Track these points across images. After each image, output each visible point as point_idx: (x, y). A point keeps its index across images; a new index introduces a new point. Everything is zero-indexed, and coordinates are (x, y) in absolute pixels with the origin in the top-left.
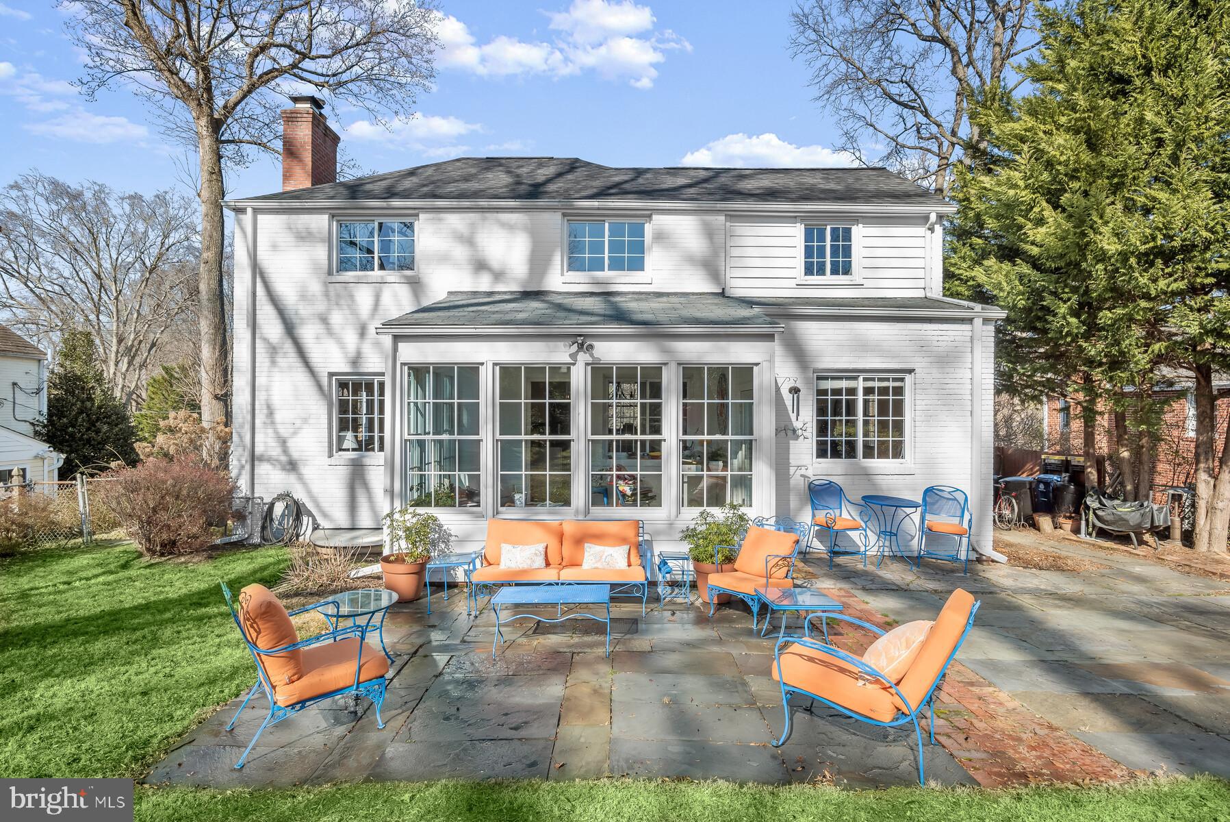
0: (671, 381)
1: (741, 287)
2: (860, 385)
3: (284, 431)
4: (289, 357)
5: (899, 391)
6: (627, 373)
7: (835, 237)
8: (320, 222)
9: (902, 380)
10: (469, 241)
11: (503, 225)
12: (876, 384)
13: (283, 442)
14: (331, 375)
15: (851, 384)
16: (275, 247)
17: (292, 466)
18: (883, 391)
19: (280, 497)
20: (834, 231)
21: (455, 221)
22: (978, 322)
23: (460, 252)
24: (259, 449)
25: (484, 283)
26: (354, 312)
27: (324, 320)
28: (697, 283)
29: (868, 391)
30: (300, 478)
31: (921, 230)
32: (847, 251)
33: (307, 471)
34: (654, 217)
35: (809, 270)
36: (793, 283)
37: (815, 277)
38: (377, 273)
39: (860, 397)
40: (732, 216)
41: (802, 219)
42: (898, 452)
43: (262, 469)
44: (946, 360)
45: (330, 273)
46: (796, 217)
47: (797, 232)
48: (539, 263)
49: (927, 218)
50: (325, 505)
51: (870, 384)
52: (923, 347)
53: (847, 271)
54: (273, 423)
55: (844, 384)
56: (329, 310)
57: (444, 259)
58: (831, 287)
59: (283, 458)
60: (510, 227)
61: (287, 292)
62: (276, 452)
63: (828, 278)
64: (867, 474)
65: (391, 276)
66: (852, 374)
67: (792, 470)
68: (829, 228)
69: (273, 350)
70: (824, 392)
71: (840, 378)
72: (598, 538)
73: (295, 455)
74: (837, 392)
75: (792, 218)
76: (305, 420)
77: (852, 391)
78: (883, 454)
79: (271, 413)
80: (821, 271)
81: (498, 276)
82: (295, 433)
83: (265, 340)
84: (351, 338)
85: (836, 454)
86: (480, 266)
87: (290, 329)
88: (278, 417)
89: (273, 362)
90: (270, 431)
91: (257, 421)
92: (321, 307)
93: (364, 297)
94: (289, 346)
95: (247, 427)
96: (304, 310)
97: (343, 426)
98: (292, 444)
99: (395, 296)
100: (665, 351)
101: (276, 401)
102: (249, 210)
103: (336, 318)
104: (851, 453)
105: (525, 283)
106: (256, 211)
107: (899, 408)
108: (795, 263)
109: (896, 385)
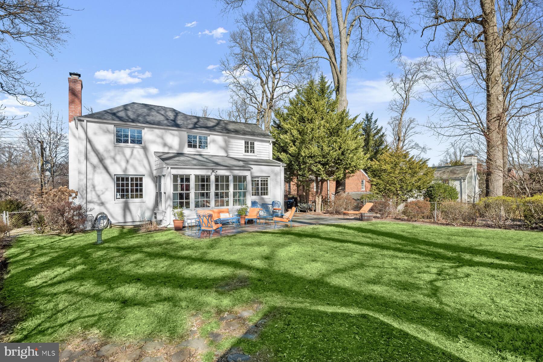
0: (231, 178)
1: (232, 155)
2: (260, 179)
3: (99, 193)
4: (101, 169)
5: (267, 181)
6: (222, 177)
7: (251, 144)
8: (111, 127)
9: (268, 178)
10: (162, 138)
11: (171, 134)
12: (263, 179)
13: (99, 196)
14: (115, 175)
16: (95, 134)
17: (102, 204)
18: (264, 181)
19: (100, 214)
20: (251, 143)
21: (157, 131)
22: (281, 166)
23: (159, 140)
24: (89, 200)
25: (166, 150)
26: (125, 156)
27: (114, 159)
28: (222, 153)
29: (261, 181)
30: (106, 208)
31: (268, 144)
32: (254, 148)
33: (108, 206)
34: (210, 136)
35: (245, 152)
36: (242, 154)
37: (247, 153)
38: (130, 144)
40: (229, 137)
41: (244, 139)
42: (267, 194)
43: (91, 205)
44: (276, 174)
45: (113, 143)
47: (243, 142)
48: (181, 145)
49: (269, 141)
50: (115, 215)
52: (273, 171)
53: (254, 152)
54: (95, 190)
55: (257, 179)
56: (115, 155)
57: (154, 142)
58: (250, 156)
59: (99, 202)
60: (173, 135)
61: (100, 148)
62: (95, 199)
63: (249, 154)
64: (263, 199)
65: (137, 146)
66: (258, 177)
69: (94, 167)
70: (253, 181)
72: (223, 212)
73: (103, 200)
74: (255, 181)
75: (242, 139)
76: (107, 189)
77: (258, 181)
78: (264, 195)
79: (94, 187)
81: (170, 148)
82: (103, 194)
83: (91, 164)
84: (123, 164)
85: (255, 195)
86: (165, 145)
87: (101, 160)
88: (97, 188)
89: (94, 171)
90: (94, 193)
91: (88, 190)
92: (112, 154)
93: (128, 152)
94: (101, 166)
95: (85, 192)
96: (105, 155)
97: (118, 191)
98: (102, 197)
99: (138, 152)
100: (232, 173)
101: (96, 183)
102: (85, 121)
103: (118, 158)
104: (258, 195)
105: (178, 151)
106: (87, 121)
107: (267, 185)
108: (243, 149)
109: (266, 179)
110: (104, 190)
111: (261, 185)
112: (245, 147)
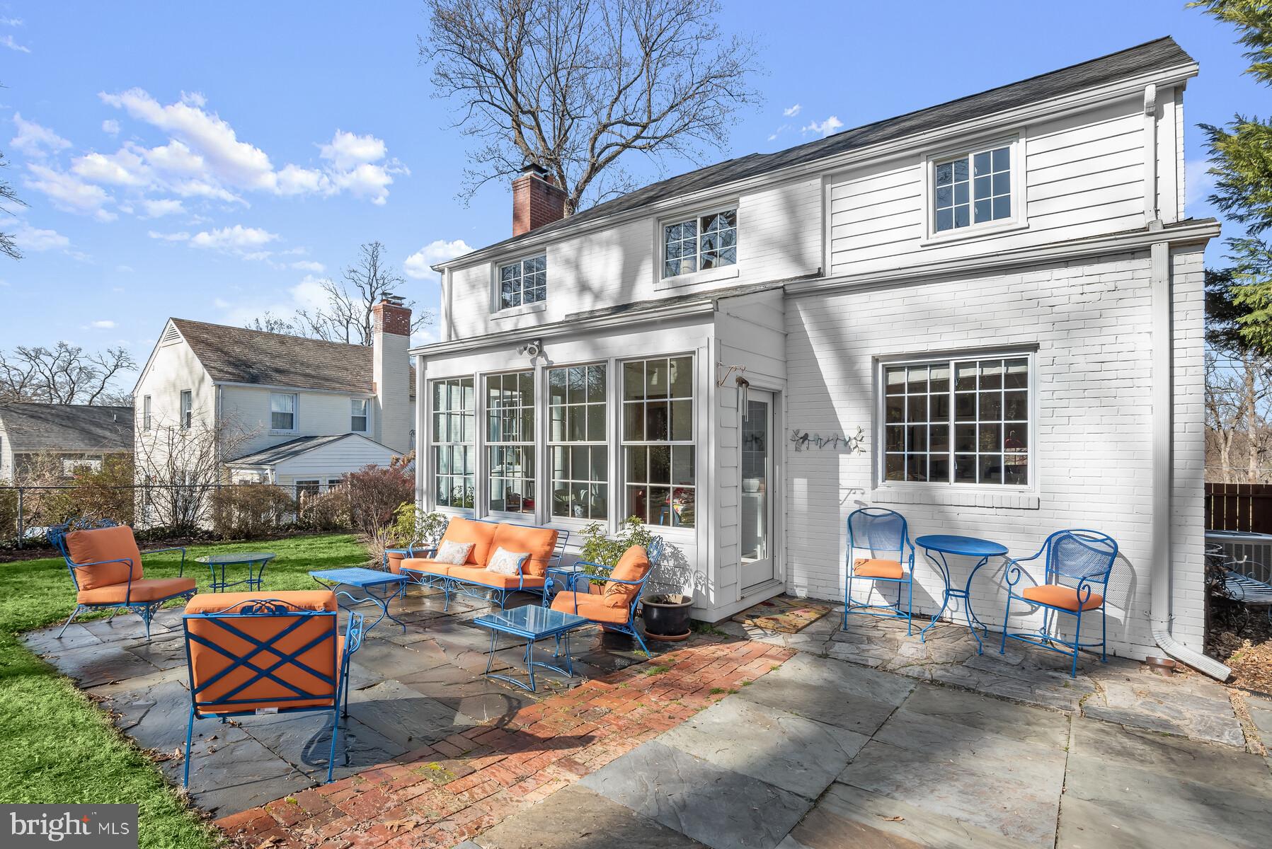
1: (843, 262)
2: (951, 374)
5: (1021, 379)
7: (982, 165)
8: (486, 269)
9: (1024, 362)
10: (575, 265)
12: (977, 372)
15: (939, 374)
18: (992, 380)
20: (981, 159)
21: (567, 248)
22: (1159, 251)
23: (570, 277)
25: (587, 304)
29: (964, 383)
31: (1140, 120)
32: (1003, 184)
34: (742, 200)
35: (942, 222)
36: (916, 245)
37: (954, 230)
38: (520, 307)
39: (952, 393)
40: (834, 176)
41: (928, 156)
45: (492, 311)
46: (919, 155)
48: (630, 275)
49: (1143, 98)
51: (964, 373)
55: (928, 375)
57: (559, 285)
58: (978, 239)
60: (607, 245)
63: (974, 228)
65: (530, 307)
67: (843, 494)
68: (971, 157)
70: (899, 388)
71: (923, 367)
74: (918, 386)
75: (916, 158)
77: (942, 385)
78: (990, 476)
80: (962, 221)
81: (597, 294)
85: (916, 474)
86: (583, 287)
102: (446, 269)
104: (938, 473)
105: (616, 299)
106: (451, 270)
107: (1018, 406)
108: (921, 217)
109: (1013, 370)
111: (965, 406)
112: (941, 198)
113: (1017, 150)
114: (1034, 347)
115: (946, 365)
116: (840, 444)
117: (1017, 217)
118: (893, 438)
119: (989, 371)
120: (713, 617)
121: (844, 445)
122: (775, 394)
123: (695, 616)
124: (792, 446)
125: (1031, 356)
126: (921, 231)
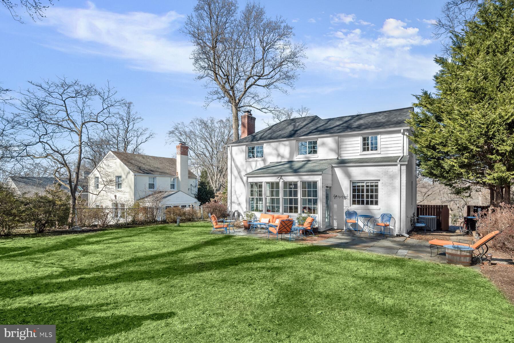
0: (299, 184)
1: (345, 156)
3: (238, 196)
4: (239, 179)
5: (377, 186)
6: (290, 183)
7: (372, 140)
8: (244, 147)
9: (378, 183)
10: (276, 149)
11: (283, 144)
12: (369, 184)
15: (362, 184)
16: (236, 154)
18: (372, 186)
19: (236, 211)
20: (372, 138)
21: (273, 144)
22: (399, 165)
23: (274, 152)
24: (233, 200)
25: (279, 160)
27: (245, 170)
28: (332, 156)
29: (367, 186)
30: (241, 207)
32: (376, 143)
34: (319, 139)
35: (364, 150)
36: (358, 154)
37: (366, 152)
38: (256, 159)
39: (365, 188)
41: (361, 136)
42: (376, 203)
43: (233, 205)
44: (392, 177)
45: (246, 159)
47: (360, 139)
48: (291, 154)
49: (400, 130)
51: (367, 184)
52: (384, 173)
53: (376, 150)
54: (236, 194)
57: (270, 154)
58: (370, 154)
59: (238, 203)
60: (285, 145)
61: (239, 164)
62: (236, 201)
63: (370, 152)
64: (369, 209)
65: (259, 159)
66: (363, 181)
67: (344, 208)
68: (370, 137)
69: (236, 178)
70: (355, 187)
71: (360, 183)
73: (240, 202)
74: (359, 186)
75: (358, 136)
77: (363, 186)
78: (372, 203)
79: (235, 192)
80: (368, 150)
81: (283, 157)
82: (240, 197)
83: (234, 175)
85: (358, 203)
86: (279, 155)
87: (239, 173)
88: (237, 193)
89: (236, 181)
90: (235, 196)
91: (232, 194)
92: (245, 167)
93: (253, 164)
94: (239, 177)
95: (230, 195)
96: (241, 169)
98: (239, 199)
99: (260, 164)
100: (300, 178)
101: (236, 189)
102: (230, 146)
103: (248, 170)
104: (363, 203)
105: (288, 159)
106: (232, 146)
107: (377, 191)
108: (359, 148)
109: (376, 184)
110: (240, 195)
111: (367, 191)
112: (364, 144)
113: (379, 137)
114: (379, 180)
115: (364, 183)
116: (344, 198)
117: (379, 151)
118: (354, 196)
119: (372, 184)
120: (322, 231)
121: (345, 198)
122: (330, 187)
123: (319, 230)
124: (334, 198)
125: (379, 182)
126: (359, 151)
